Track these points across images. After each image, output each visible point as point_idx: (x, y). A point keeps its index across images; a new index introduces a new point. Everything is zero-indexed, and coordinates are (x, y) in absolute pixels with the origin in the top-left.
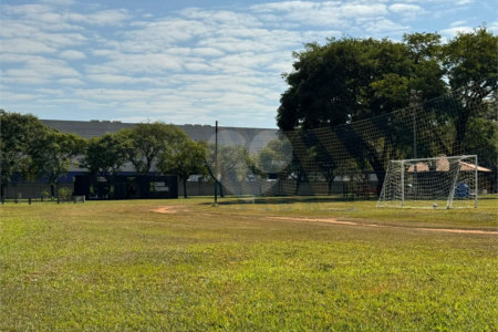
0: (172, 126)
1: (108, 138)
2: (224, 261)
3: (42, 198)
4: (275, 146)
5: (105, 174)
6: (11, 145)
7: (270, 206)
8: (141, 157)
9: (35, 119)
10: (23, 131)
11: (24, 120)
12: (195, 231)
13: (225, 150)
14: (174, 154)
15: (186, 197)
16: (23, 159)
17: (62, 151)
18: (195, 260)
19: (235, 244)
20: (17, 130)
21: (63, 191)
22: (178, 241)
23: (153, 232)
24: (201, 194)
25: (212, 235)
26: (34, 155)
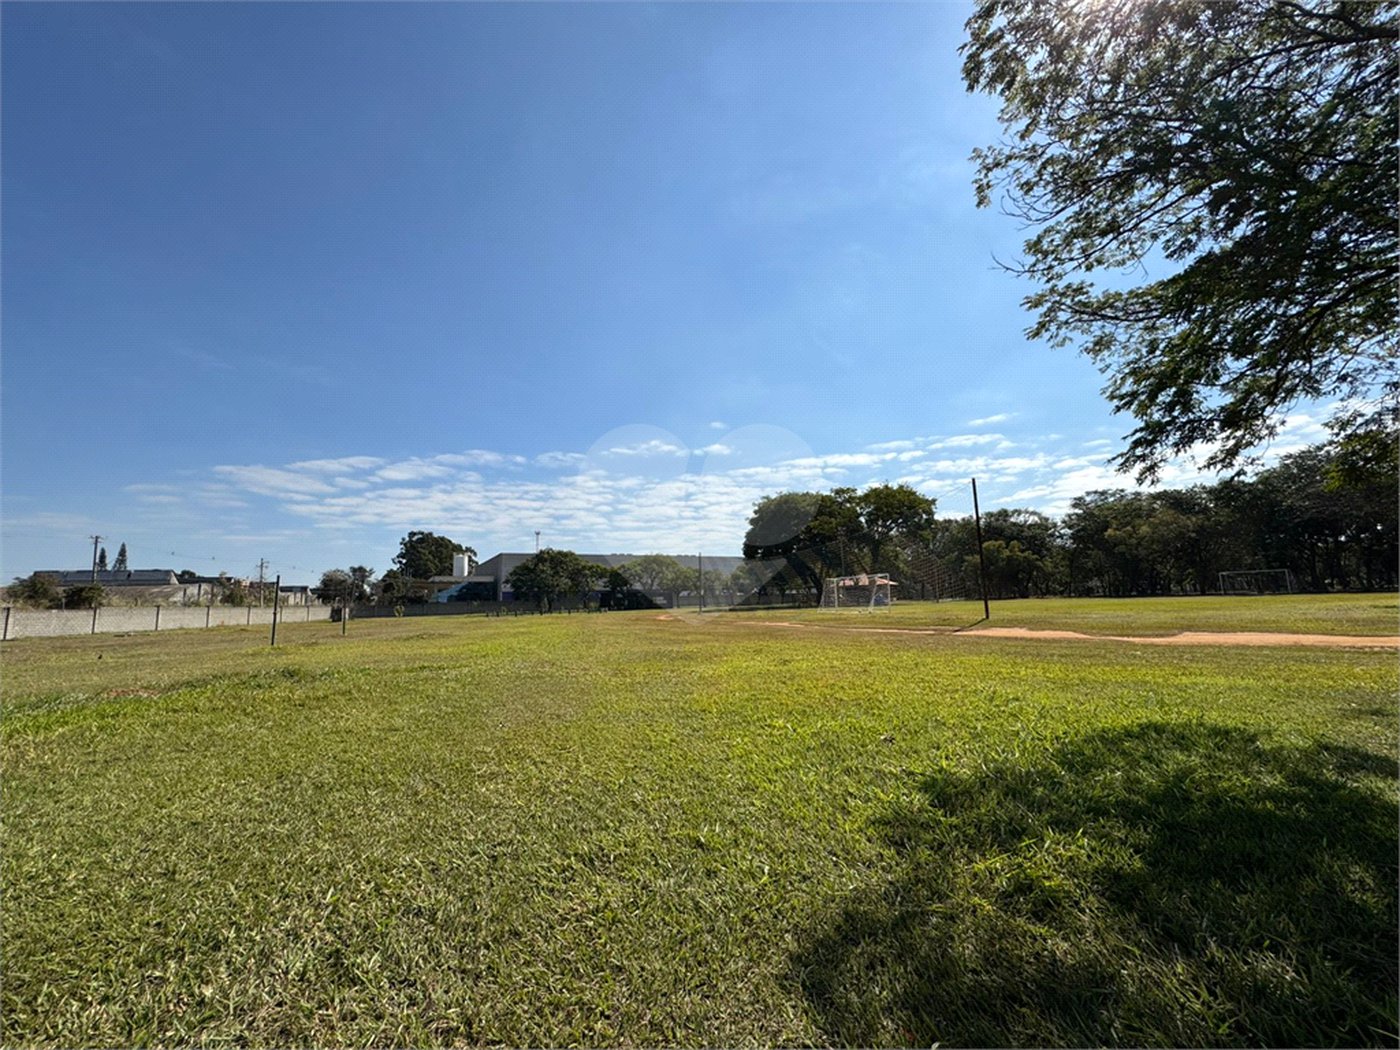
0: (668, 557)
1: (623, 566)
2: (709, 659)
3: (578, 610)
4: (740, 569)
5: (622, 592)
6: (557, 573)
7: (740, 613)
8: (647, 579)
9: (572, 554)
10: (565, 563)
11: (565, 555)
12: (686, 634)
13: (707, 573)
14: (670, 577)
15: (678, 606)
16: (565, 582)
17: (592, 576)
18: (688, 657)
19: (717, 644)
20: (561, 562)
21: (592, 604)
22: (675, 642)
23: (658, 635)
24: (689, 605)
25: (700, 637)
26: (572, 580)
